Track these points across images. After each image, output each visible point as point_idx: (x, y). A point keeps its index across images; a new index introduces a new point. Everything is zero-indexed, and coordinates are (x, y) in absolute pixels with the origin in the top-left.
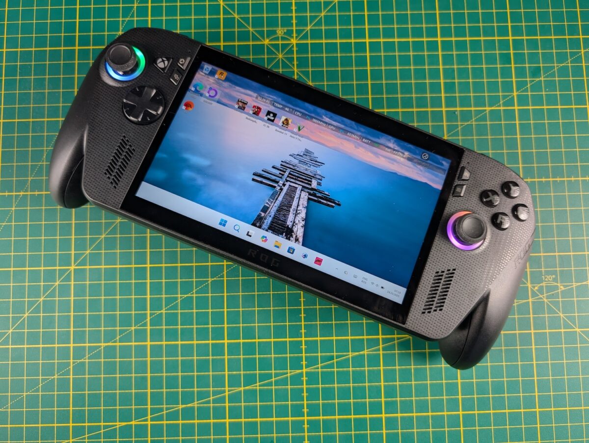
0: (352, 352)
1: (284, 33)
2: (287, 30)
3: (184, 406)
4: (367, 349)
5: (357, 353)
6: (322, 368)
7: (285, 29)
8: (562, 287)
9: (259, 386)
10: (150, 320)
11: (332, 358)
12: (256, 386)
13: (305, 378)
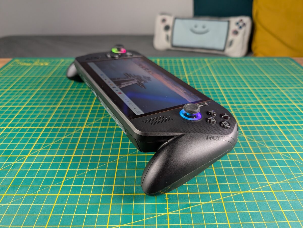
0: (202, 202)
4: (212, 200)
5: (206, 203)
6: (181, 212)
9: (133, 224)
10: (65, 182)
11: (188, 205)
13: (168, 219)
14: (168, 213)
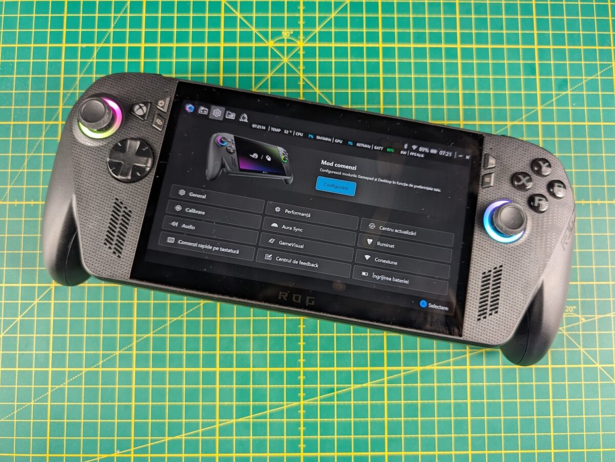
0: (354, 384)
1: (291, 35)
2: (294, 32)
3: (171, 438)
4: (371, 381)
5: (360, 386)
6: (321, 400)
7: (292, 31)
8: (583, 319)
9: (253, 418)
10: (137, 344)
11: (332, 390)
12: (249, 418)
13: (302, 411)
14: (302, 403)
